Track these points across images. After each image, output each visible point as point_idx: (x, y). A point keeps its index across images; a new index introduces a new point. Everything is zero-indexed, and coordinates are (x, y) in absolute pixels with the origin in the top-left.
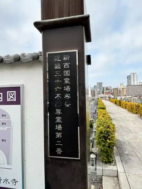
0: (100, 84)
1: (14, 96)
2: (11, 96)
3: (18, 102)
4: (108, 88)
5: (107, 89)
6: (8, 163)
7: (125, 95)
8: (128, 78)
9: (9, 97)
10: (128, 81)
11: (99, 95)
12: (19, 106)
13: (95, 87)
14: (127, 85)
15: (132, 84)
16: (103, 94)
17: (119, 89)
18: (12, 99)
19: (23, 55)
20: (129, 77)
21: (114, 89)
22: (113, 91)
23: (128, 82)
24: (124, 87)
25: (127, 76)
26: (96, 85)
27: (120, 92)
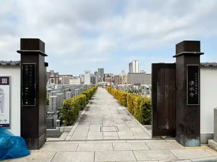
0: (101, 70)
1: (6, 81)
2: (4, 81)
3: (8, 83)
4: (110, 75)
5: (108, 76)
6: (2, 113)
7: (126, 83)
8: (129, 65)
9: (3, 81)
10: (130, 68)
11: (100, 83)
12: (8, 86)
13: (95, 73)
14: (129, 73)
15: (134, 72)
16: (104, 81)
17: (120, 77)
18: (5, 82)
19: (11, 62)
20: (131, 65)
21: (116, 76)
22: (114, 78)
23: (130, 70)
24: (125, 75)
25: (129, 64)
26: (97, 71)
27: (121, 80)
